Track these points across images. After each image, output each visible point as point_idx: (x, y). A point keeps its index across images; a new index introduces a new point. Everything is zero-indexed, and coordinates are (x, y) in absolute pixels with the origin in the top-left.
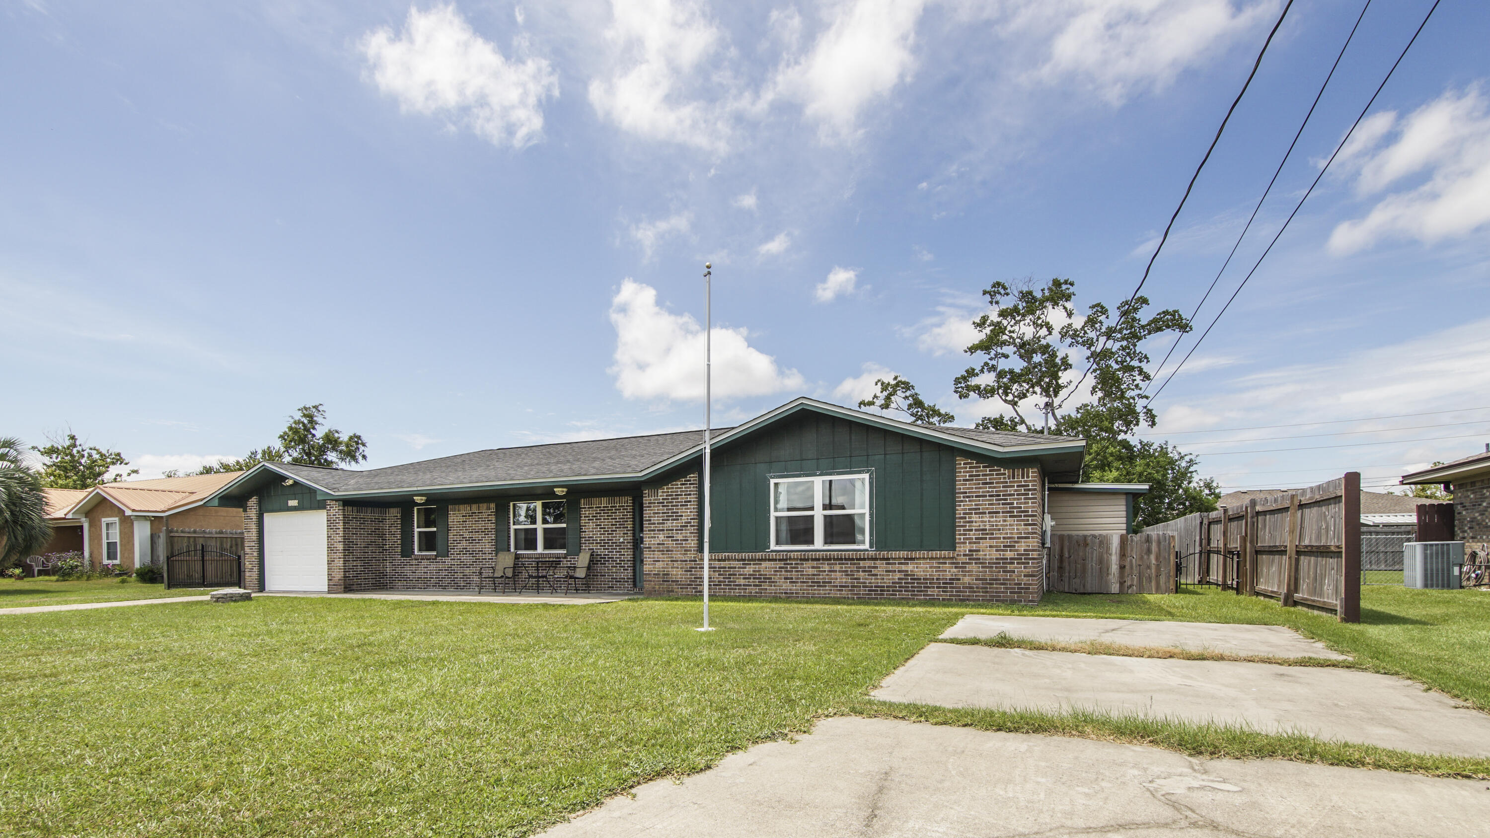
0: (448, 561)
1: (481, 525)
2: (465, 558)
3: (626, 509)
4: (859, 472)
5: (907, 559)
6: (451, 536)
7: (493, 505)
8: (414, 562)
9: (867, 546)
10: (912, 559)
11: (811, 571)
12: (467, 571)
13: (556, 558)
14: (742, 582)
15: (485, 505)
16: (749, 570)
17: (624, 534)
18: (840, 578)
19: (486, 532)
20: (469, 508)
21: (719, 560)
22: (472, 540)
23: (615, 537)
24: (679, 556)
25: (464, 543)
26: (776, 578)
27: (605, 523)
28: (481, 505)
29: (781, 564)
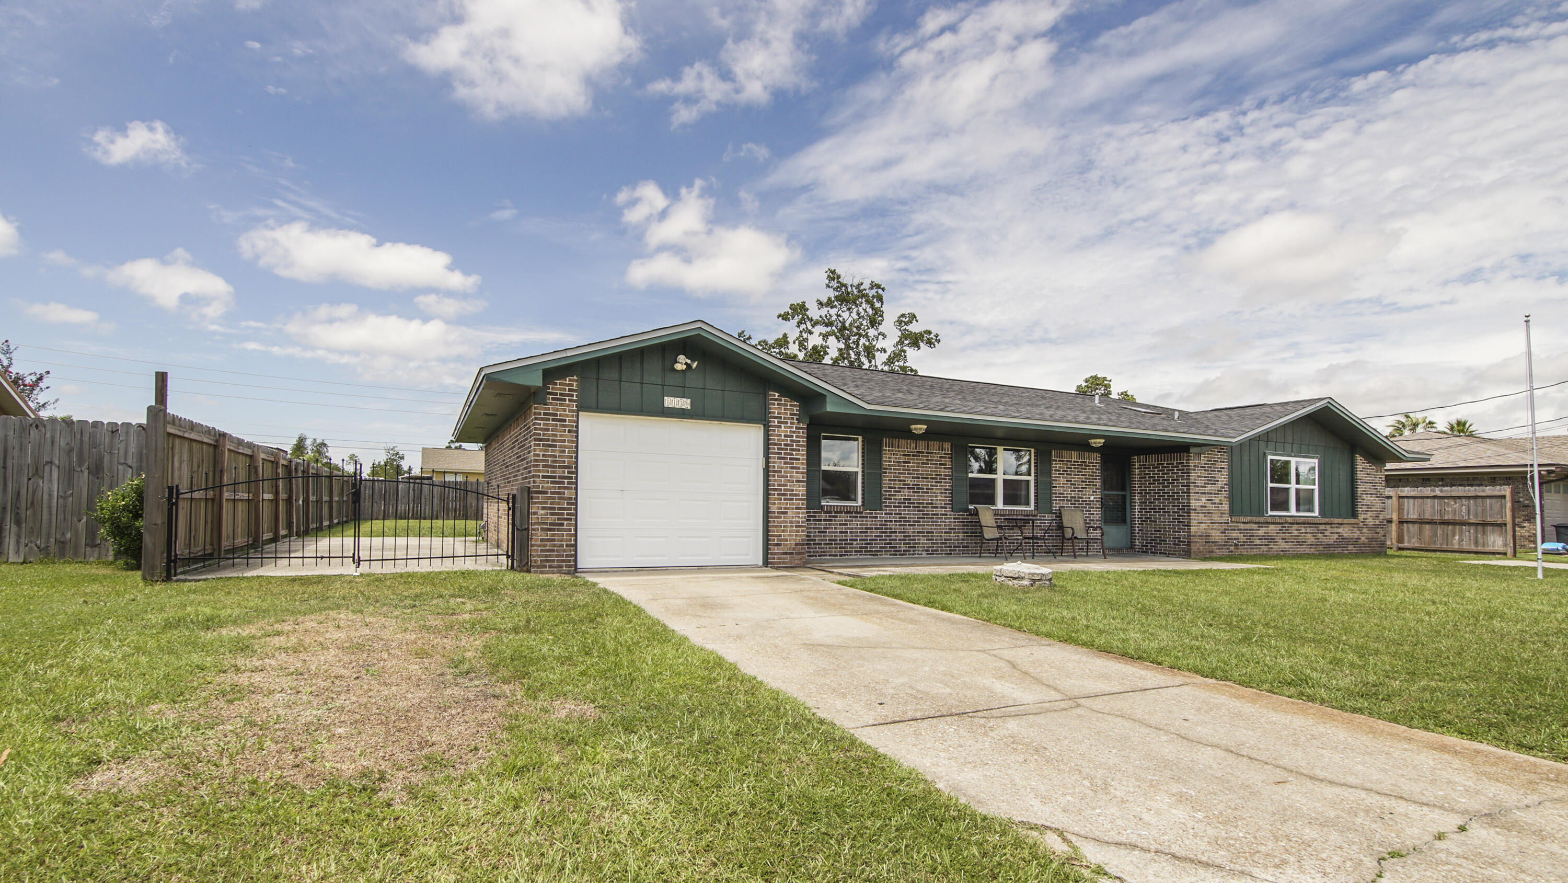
0: (882, 515)
1: (930, 470)
2: (911, 514)
3: (1096, 466)
4: (1313, 458)
5: (1339, 524)
6: (886, 481)
7: (947, 445)
8: (823, 516)
9: (1316, 514)
10: (1342, 524)
11: (1296, 533)
12: (910, 530)
13: (1024, 515)
14: (1258, 542)
15: (937, 444)
16: (1262, 532)
17: (1093, 492)
18: (1310, 539)
19: (937, 478)
20: (913, 445)
21: (1244, 523)
22: (917, 489)
23: (1085, 495)
24: (1216, 518)
25: (906, 492)
26: (1277, 539)
27: (1075, 479)
28: (931, 443)
29: (1279, 527)
